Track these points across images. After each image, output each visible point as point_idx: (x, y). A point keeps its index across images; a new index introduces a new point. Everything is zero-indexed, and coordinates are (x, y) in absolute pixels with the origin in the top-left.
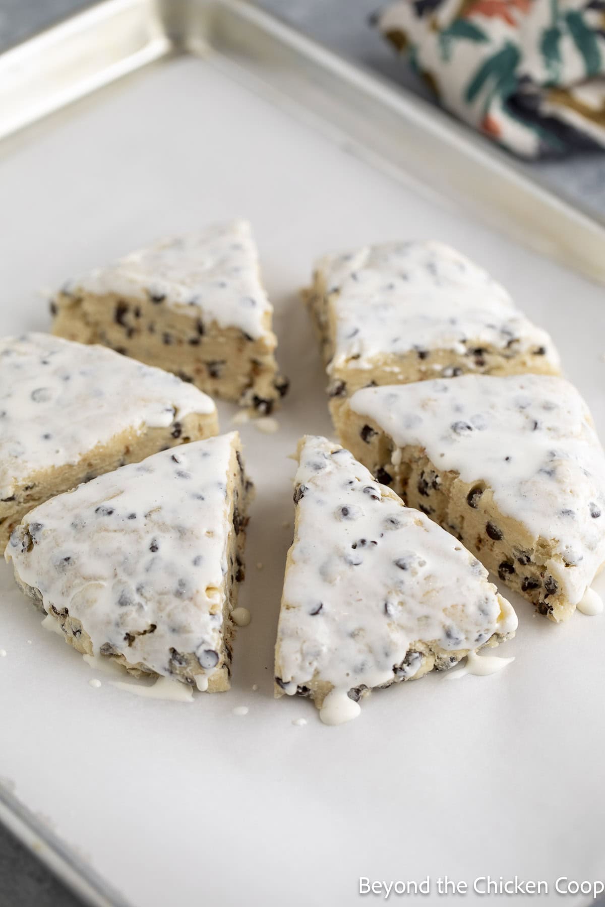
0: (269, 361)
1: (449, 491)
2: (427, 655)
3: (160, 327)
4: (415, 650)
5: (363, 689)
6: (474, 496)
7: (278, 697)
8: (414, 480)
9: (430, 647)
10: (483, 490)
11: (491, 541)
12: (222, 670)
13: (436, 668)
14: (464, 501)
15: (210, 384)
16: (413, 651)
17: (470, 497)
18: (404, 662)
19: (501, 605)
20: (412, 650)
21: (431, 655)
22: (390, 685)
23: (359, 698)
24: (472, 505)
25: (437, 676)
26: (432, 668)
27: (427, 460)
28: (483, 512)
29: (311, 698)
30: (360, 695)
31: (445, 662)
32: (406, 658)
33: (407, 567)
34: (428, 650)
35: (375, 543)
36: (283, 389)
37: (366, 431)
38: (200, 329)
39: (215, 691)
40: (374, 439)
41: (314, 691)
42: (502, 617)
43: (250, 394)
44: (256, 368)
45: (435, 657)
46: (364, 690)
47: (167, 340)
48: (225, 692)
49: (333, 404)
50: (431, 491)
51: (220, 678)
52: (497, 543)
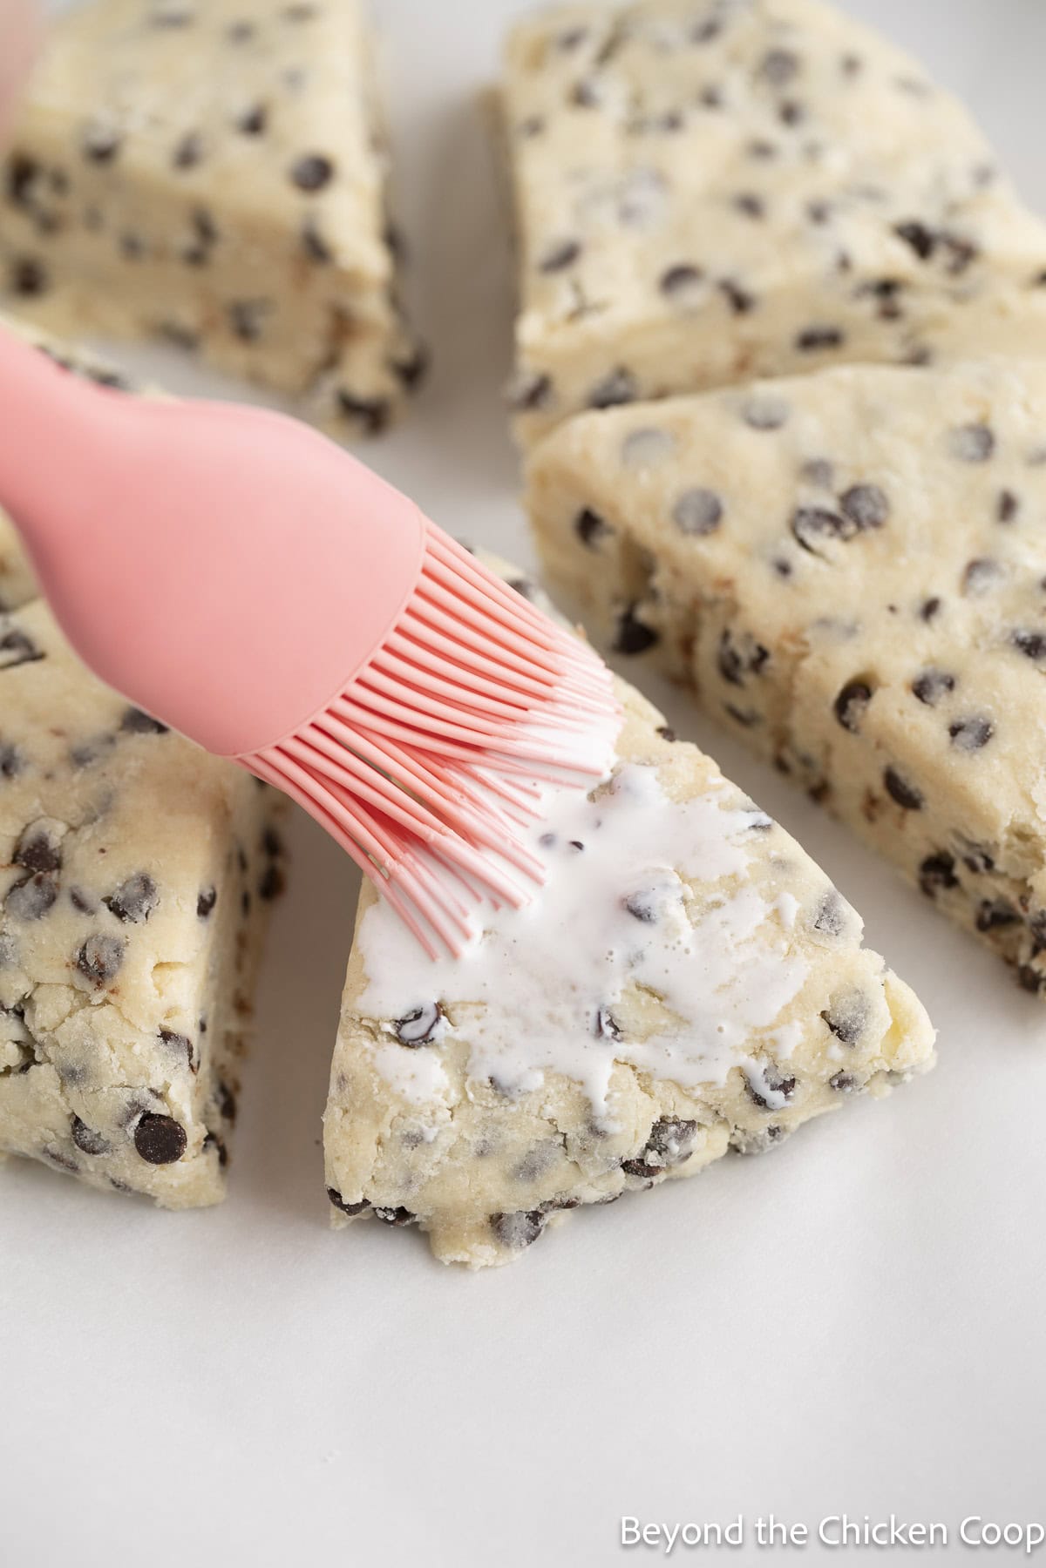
0: (372, 307)
1: (791, 685)
2: (709, 1124)
3: (115, 215)
4: (675, 1117)
5: (546, 1211)
6: (851, 703)
7: (338, 1228)
8: (707, 647)
9: (714, 1108)
10: (872, 689)
11: (896, 808)
12: (203, 1159)
13: (734, 1149)
14: (827, 711)
15: (238, 356)
16: (670, 1121)
17: (842, 705)
18: (649, 1147)
19: (893, 1005)
20: (668, 1117)
21: (720, 1123)
22: (615, 1199)
23: (540, 1231)
24: (846, 725)
25: (739, 1168)
26: (725, 1149)
27: (734, 608)
28: (873, 744)
29: (422, 1228)
30: (540, 1223)
31: (754, 1138)
32: (653, 1136)
33: (655, 913)
34: (710, 1115)
35: (578, 845)
36: (410, 373)
37: (588, 524)
38: (205, 228)
39: (186, 1206)
40: (608, 543)
41: (427, 1217)
42: (898, 1031)
43: (329, 386)
44: (343, 327)
45: (729, 1127)
46: (550, 1213)
47: (131, 248)
48: (212, 1206)
49: (523, 425)
50: (748, 678)
51: (198, 1177)
52: (912, 815)
